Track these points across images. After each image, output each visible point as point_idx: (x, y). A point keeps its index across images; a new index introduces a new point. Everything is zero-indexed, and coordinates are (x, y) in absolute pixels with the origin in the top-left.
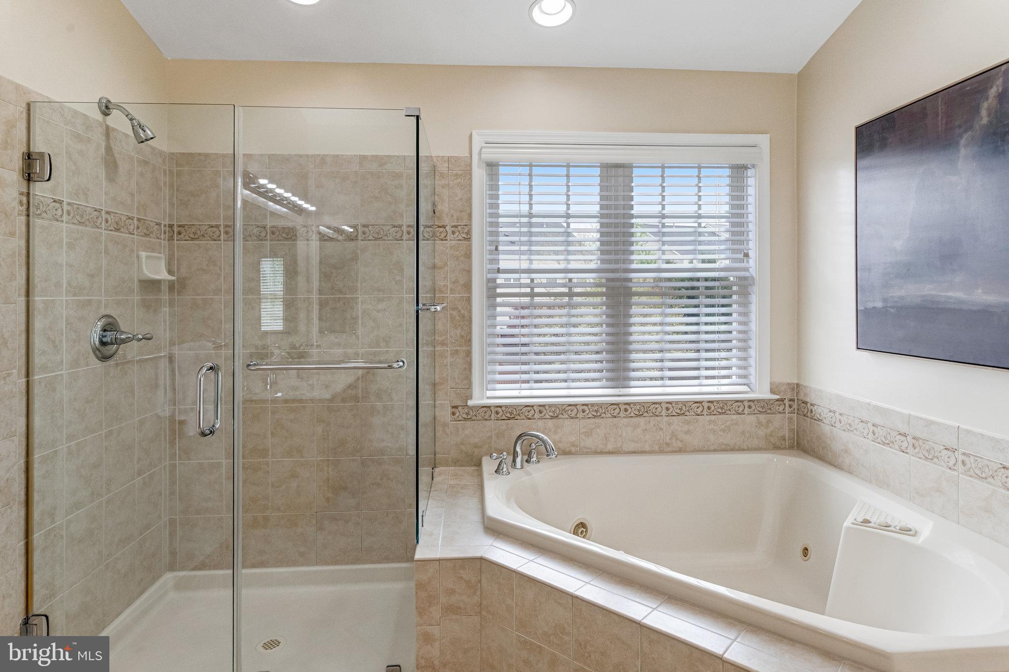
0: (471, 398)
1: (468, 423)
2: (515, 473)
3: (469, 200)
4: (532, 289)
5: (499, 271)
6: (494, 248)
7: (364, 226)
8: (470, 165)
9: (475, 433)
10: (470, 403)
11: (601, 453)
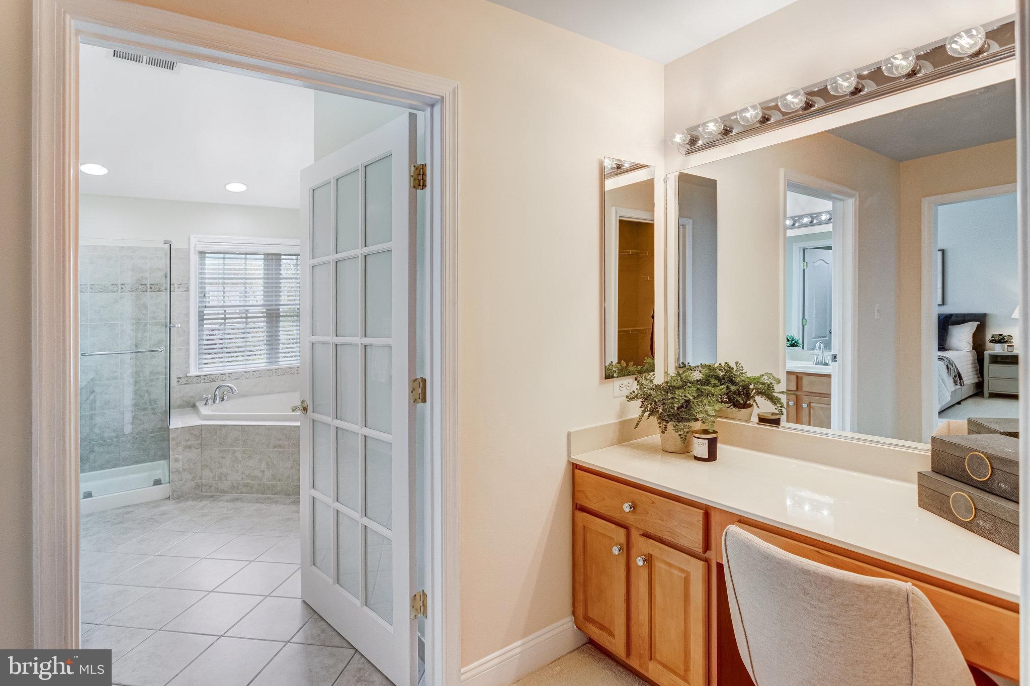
0: (189, 372)
1: (188, 386)
2: (214, 405)
3: (189, 271)
4: (225, 315)
5: (206, 307)
6: (203, 295)
7: (122, 285)
8: (189, 253)
9: (189, 391)
10: (188, 375)
11: (263, 394)
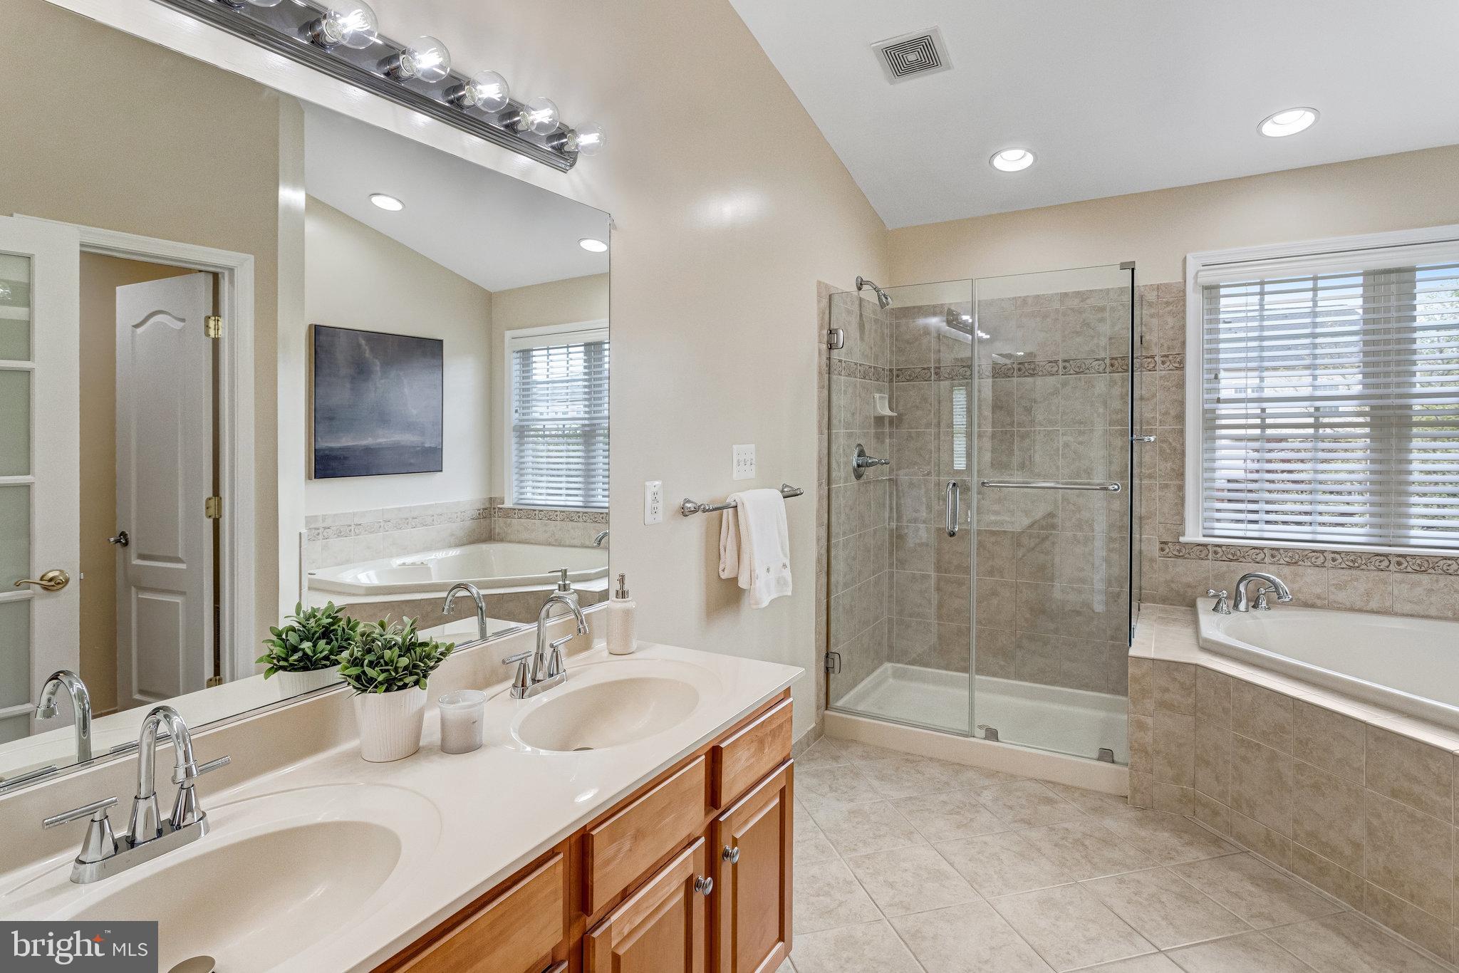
0: (1183, 535)
1: (1180, 561)
2: (1235, 614)
3: (1183, 328)
4: (1263, 419)
5: (1219, 401)
6: (1213, 376)
7: (1065, 361)
8: (1184, 291)
9: (1187, 572)
10: (1182, 539)
11: (1360, 611)
